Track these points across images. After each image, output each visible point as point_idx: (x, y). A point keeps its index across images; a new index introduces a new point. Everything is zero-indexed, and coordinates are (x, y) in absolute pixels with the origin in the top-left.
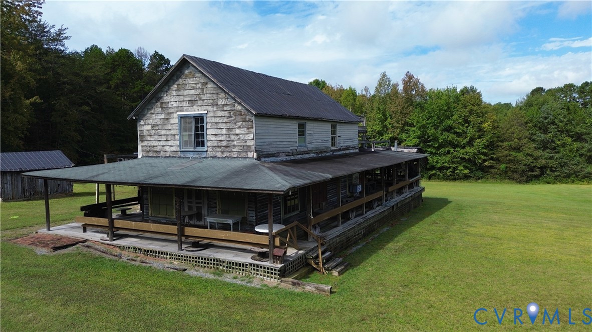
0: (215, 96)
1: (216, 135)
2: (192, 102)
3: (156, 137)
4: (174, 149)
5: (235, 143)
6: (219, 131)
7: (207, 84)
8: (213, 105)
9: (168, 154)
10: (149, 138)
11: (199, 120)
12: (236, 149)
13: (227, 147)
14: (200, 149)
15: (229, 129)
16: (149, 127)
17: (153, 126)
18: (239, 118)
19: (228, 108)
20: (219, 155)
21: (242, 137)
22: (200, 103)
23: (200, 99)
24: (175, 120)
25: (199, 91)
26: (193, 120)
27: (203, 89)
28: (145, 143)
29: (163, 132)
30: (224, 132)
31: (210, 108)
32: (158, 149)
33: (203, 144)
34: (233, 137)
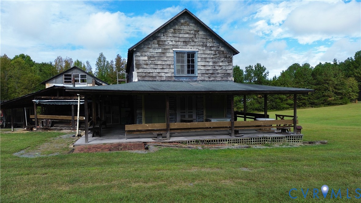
0: (205, 40)
1: (204, 66)
2: (186, 43)
3: (152, 66)
4: (169, 75)
5: (219, 71)
6: (207, 64)
7: (198, 31)
8: (203, 46)
9: (164, 79)
10: (145, 67)
11: (191, 56)
12: (220, 75)
13: (212, 74)
14: (191, 75)
15: (214, 62)
16: (146, 58)
17: (150, 57)
18: (222, 56)
19: (214, 49)
20: (207, 79)
21: (224, 68)
22: (192, 44)
23: (193, 41)
24: (171, 54)
25: (191, 36)
26: (186, 55)
27: (195, 35)
28: (140, 70)
29: (159, 62)
30: (211, 64)
31: (200, 48)
32: (154, 75)
33: (193, 72)
34: (217, 68)
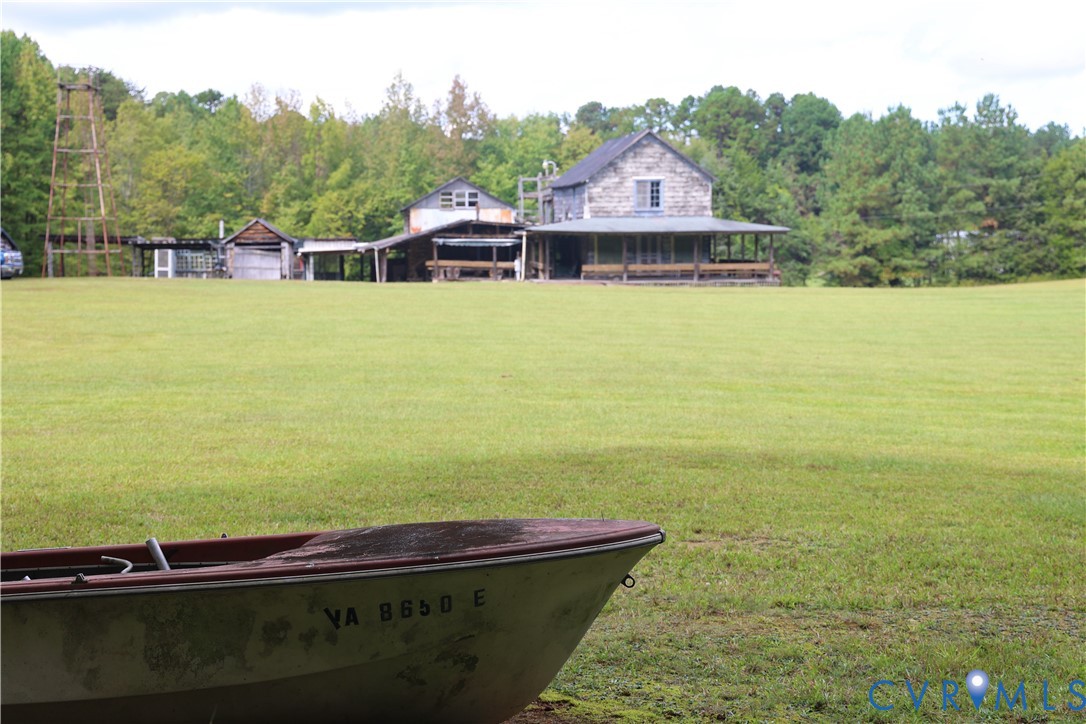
0: (673, 165)
1: (673, 197)
2: (649, 169)
3: (607, 199)
4: (628, 209)
5: (692, 204)
6: (676, 194)
7: (664, 154)
8: (671, 172)
9: (622, 214)
10: (599, 200)
11: (656, 184)
12: (693, 209)
13: (683, 207)
14: (655, 209)
15: (686, 192)
16: (600, 190)
17: (604, 189)
18: (697, 183)
19: (686, 175)
20: (676, 214)
21: (698, 199)
22: (658, 169)
23: (658, 166)
24: (630, 184)
25: (656, 160)
26: (649, 185)
27: (661, 159)
28: (593, 204)
29: (616, 194)
30: (681, 194)
31: (668, 174)
32: (609, 209)
33: (658, 204)
34: (689, 199)
